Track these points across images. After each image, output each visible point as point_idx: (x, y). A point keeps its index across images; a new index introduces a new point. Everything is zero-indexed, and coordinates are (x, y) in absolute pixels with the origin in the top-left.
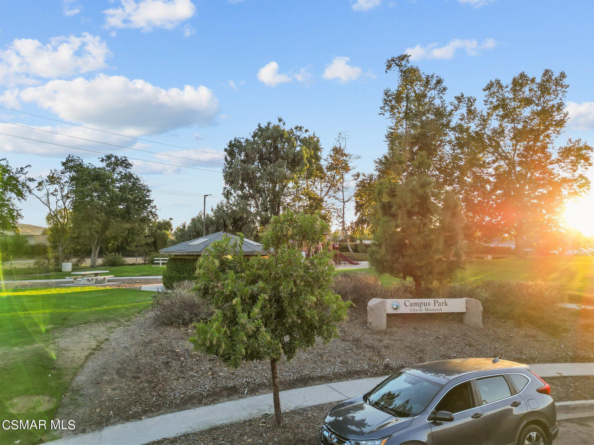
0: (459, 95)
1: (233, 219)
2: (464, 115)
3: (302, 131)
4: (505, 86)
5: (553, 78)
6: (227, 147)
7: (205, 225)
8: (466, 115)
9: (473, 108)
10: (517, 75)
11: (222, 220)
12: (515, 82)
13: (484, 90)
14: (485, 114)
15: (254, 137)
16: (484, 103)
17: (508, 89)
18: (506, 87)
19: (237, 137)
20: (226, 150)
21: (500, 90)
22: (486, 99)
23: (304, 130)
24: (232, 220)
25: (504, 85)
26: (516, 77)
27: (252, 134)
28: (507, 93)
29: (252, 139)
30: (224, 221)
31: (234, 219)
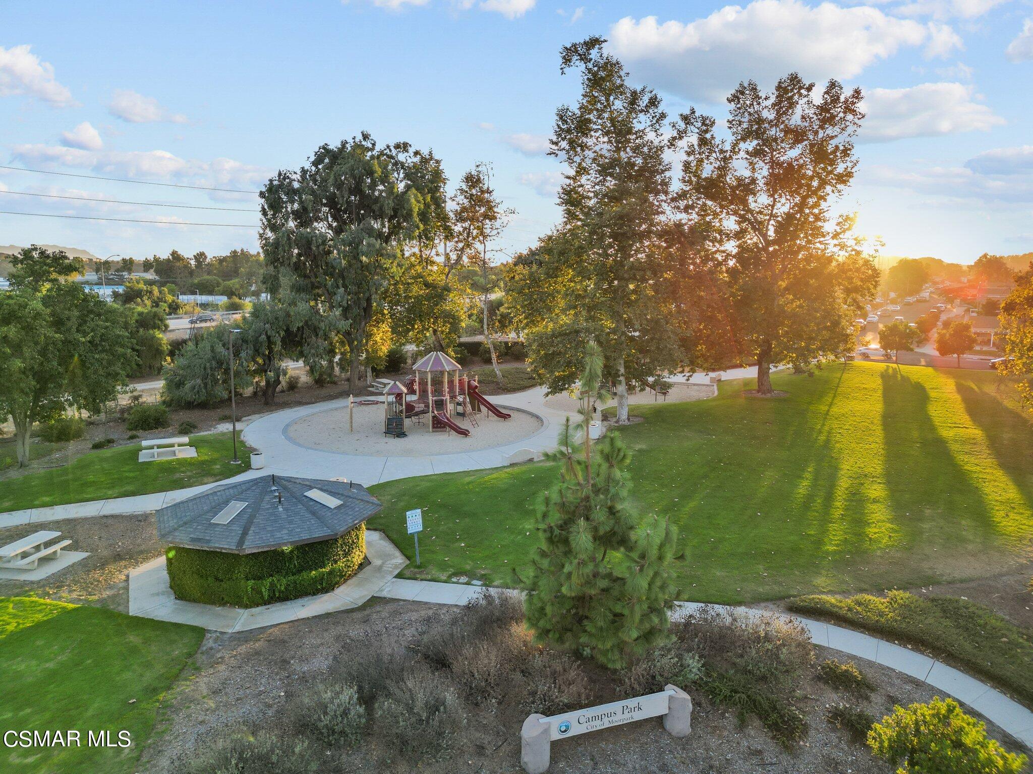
0: (687, 112)
1: (285, 331)
2: (693, 145)
3: (407, 151)
4: (764, 97)
5: (842, 99)
6: (264, 189)
7: (233, 346)
8: (696, 147)
9: (708, 136)
10: (785, 76)
11: (264, 336)
12: (781, 89)
13: (729, 101)
14: (727, 147)
15: (315, 164)
16: (728, 124)
17: (769, 103)
18: (766, 99)
19: (283, 169)
20: (262, 195)
21: (755, 103)
22: (731, 118)
23: (411, 150)
24: (282, 333)
25: (762, 94)
26: (783, 80)
27: (313, 158)
28: (766, 110)
29: (314, 168)
30: (269, 338)
31: (287, 331)
